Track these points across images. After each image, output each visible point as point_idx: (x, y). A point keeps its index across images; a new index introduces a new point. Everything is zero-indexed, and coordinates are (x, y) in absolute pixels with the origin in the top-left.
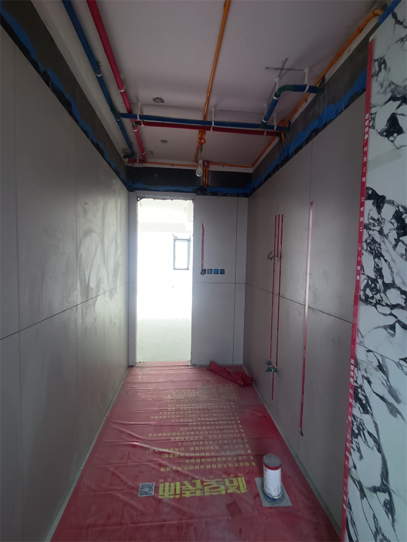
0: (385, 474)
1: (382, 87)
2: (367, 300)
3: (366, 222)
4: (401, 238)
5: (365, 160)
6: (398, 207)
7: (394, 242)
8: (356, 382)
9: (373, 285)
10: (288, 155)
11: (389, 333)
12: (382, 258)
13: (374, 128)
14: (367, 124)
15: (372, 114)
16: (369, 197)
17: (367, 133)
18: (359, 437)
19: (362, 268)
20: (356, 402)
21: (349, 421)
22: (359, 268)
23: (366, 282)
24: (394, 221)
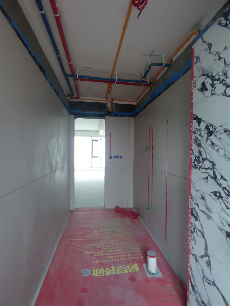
0: (206, 248)
1: (198, 69)
2: (195, 167)
3: (194, 130)
4: (209, 137)
5: (192, 102)
6: (207, 123)
7: (206, 139)
8: (192, 206)
9: (198, 160)
10: (155, 96)
11: (206, 181)
12: (201, 147)
13: (195, 87)
14: (192, 85)
15: (194, 81)
16: (195, 119)
17: (193, 89)
18: (194, 233)
19: (193, 152)
20: (192, 216)
21: (189, 226)
22: (191, 152)
23: (195, 158)
24: (205, 130)
